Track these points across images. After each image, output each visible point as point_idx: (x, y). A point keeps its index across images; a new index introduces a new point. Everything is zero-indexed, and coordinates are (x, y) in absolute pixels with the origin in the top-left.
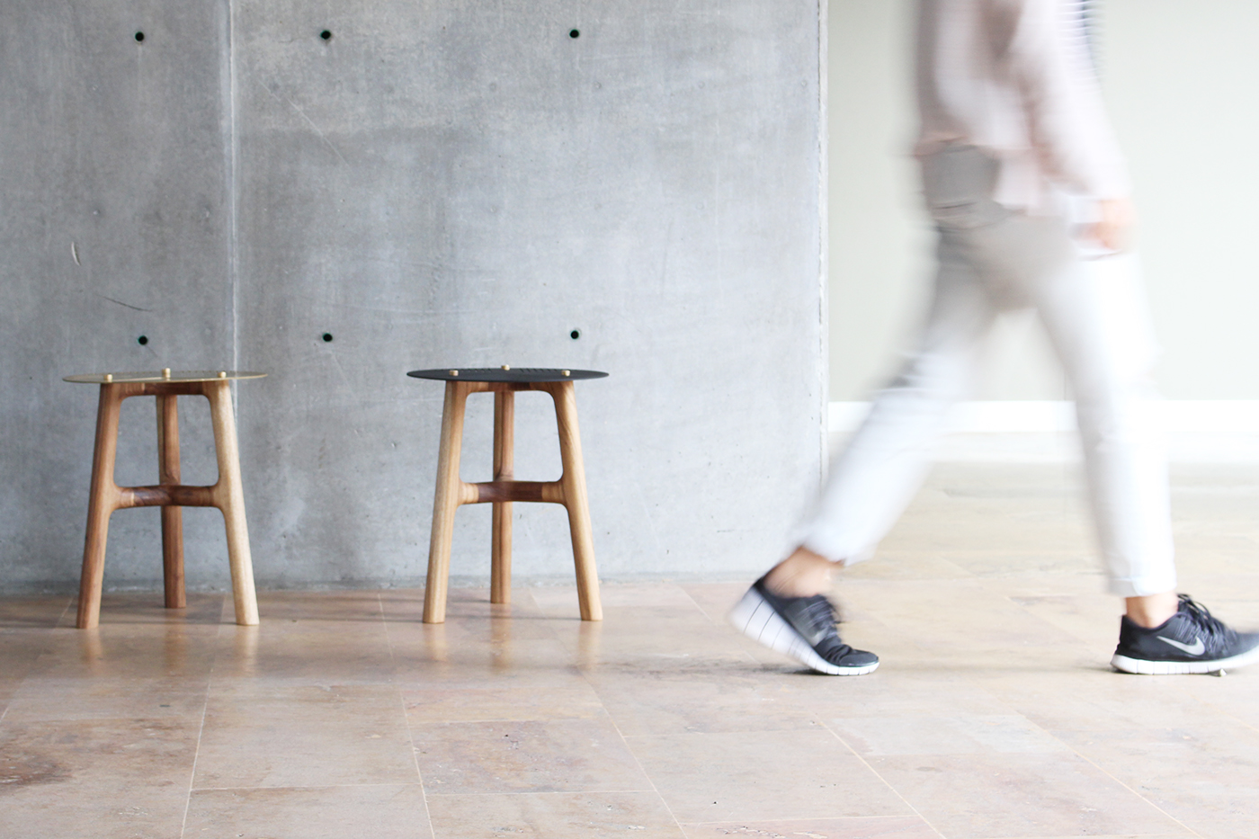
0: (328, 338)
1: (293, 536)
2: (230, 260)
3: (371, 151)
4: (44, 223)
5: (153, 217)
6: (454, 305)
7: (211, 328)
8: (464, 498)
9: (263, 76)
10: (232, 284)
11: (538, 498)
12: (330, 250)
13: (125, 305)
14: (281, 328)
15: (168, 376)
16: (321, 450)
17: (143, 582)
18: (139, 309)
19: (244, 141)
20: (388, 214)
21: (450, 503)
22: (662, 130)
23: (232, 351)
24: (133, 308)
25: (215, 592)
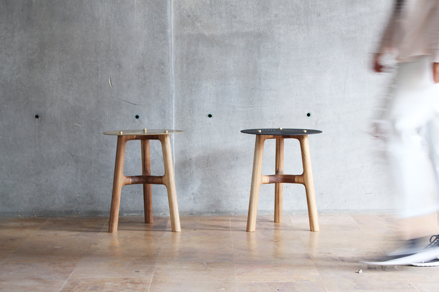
0: (210, 116)
1: (196, 194)
2: (171, 85)
3: (227, 42)
4: (98, 70)
5: (141, 68)
6: (260, 103)
7: (163, 112)
8: (263, 182)
9: (184, 12)
10: (172, 94)
11: (293, 182)
12: (211, 81)
13: (130, 103)
14: (191, 112)
15: (146, 132)
16: (207, 160)
17: (138, 212)
18: (136, 105)
19: (177, 38)
20: (234, 66)
21: (257, 183)
22: (344, 32)
23: (172, 121)
24: (133, 104)
25: (165, 216)
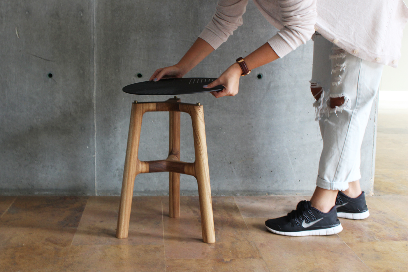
0: (139, 76)
2: (93, 37)
4: (2, 17)
5: (56, 15)
7: (83, 70)
10: (94, 48)
12: (141, 33)
13: (41, 58)
14: (117, 70)
18: (49, 60)
20: (170, 15)
23: (93, 81)
24: (45, 59)
25: (85, 195)
